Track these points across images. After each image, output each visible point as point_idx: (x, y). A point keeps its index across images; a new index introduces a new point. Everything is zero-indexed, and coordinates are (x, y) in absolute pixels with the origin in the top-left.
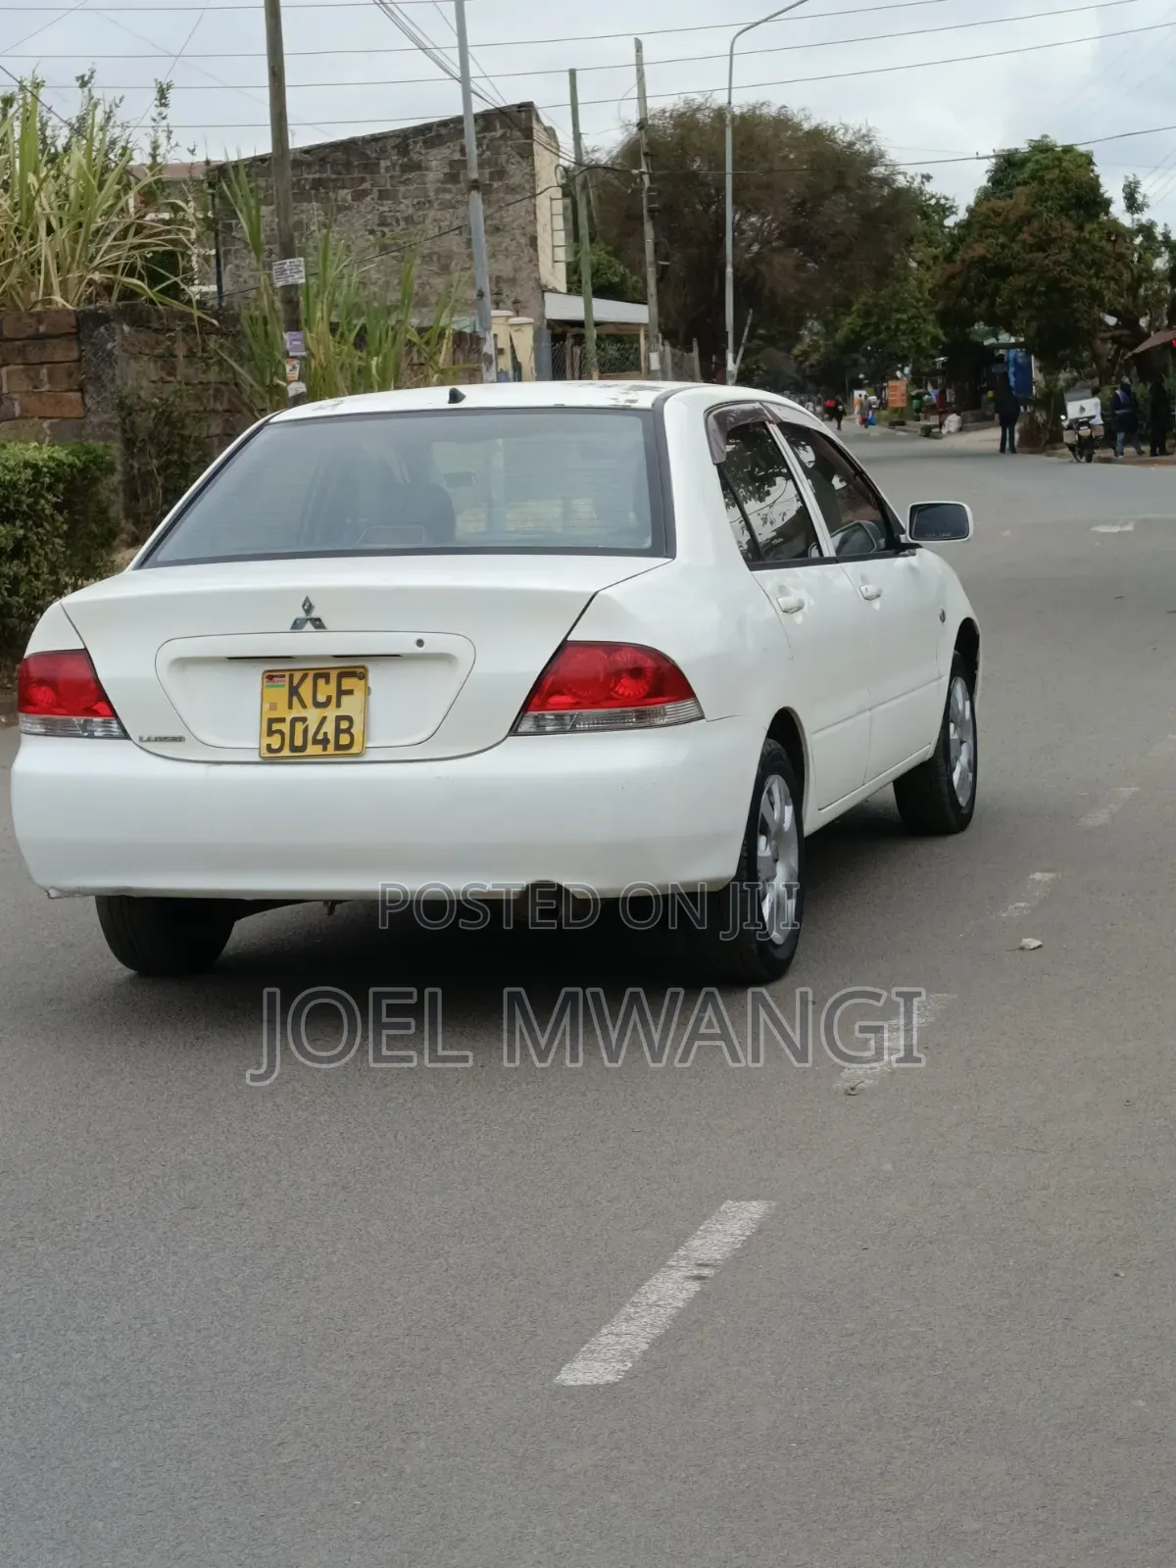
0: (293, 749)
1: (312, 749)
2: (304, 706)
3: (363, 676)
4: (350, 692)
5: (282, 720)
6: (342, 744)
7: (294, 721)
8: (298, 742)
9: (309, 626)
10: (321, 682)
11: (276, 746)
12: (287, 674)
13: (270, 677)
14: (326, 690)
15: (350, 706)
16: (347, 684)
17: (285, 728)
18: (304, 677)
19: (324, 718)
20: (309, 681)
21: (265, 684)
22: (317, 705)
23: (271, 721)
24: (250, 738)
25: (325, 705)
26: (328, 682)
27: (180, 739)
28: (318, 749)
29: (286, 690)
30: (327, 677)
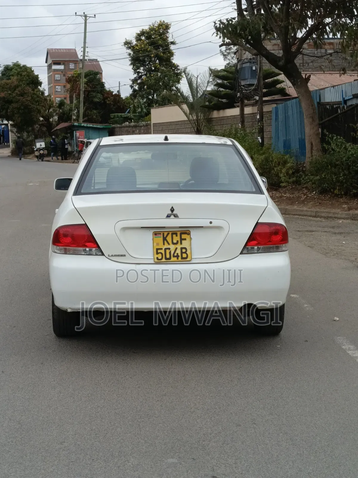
0: (166, 259)
1: (173, 259)
2: (169, 244)
3: (189, 234)
4: (185, 239)
5: (161, 249)
6: (184, 257)
7: (166, 249)
8: (168, 256)
9: (172, 217)
10: (174, 236)
11: (160, 258)
12: (162, 233)
13: (155, 234)
14: (176, 239)
15: (185, 244)
16: (184, 236)
17: (163, 251)
18: (168, 234)
19: (176, 249)
20: (170, 236)
21: (154, 236)
22: (173, 244)
23: (157, 249)
24: (149, 255)
25: (177, 243)
26: (177, 236)
27: (125, 256)
28: (175, 259)
29: (162, 238)
30: (176, 234)
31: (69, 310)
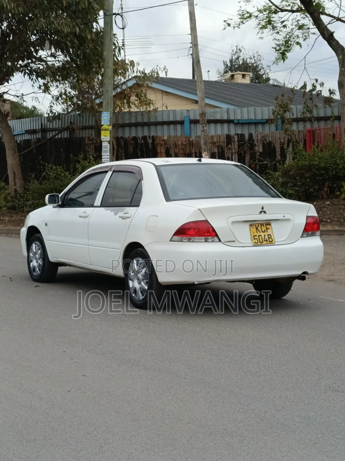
0: (260, 242)
1: (265, 242)
2: (260, 232)
3: (270, 225)
4: (269, 229)
5: (256, 236)
6: (270, 241)
7: (259, 236)
8: (261, 241)
9: (263, 213)
10: (262, 226)
11: (256, 242)
12: (255, 225)
13: (251, 225)
14: (264, 228)
15: (269, 232)
16: (268, 226)
17: (257, 237)
18: (259, 225)
19: (265, 235)
21: (250, 227)
22: (263, 232)
23: (254, 236)
24: (248, 241)
25: (265, 232)
26: (264, 226)
27: (234, 241)
29: (255, 228)
30: (263, 225)
31: (196, 283)
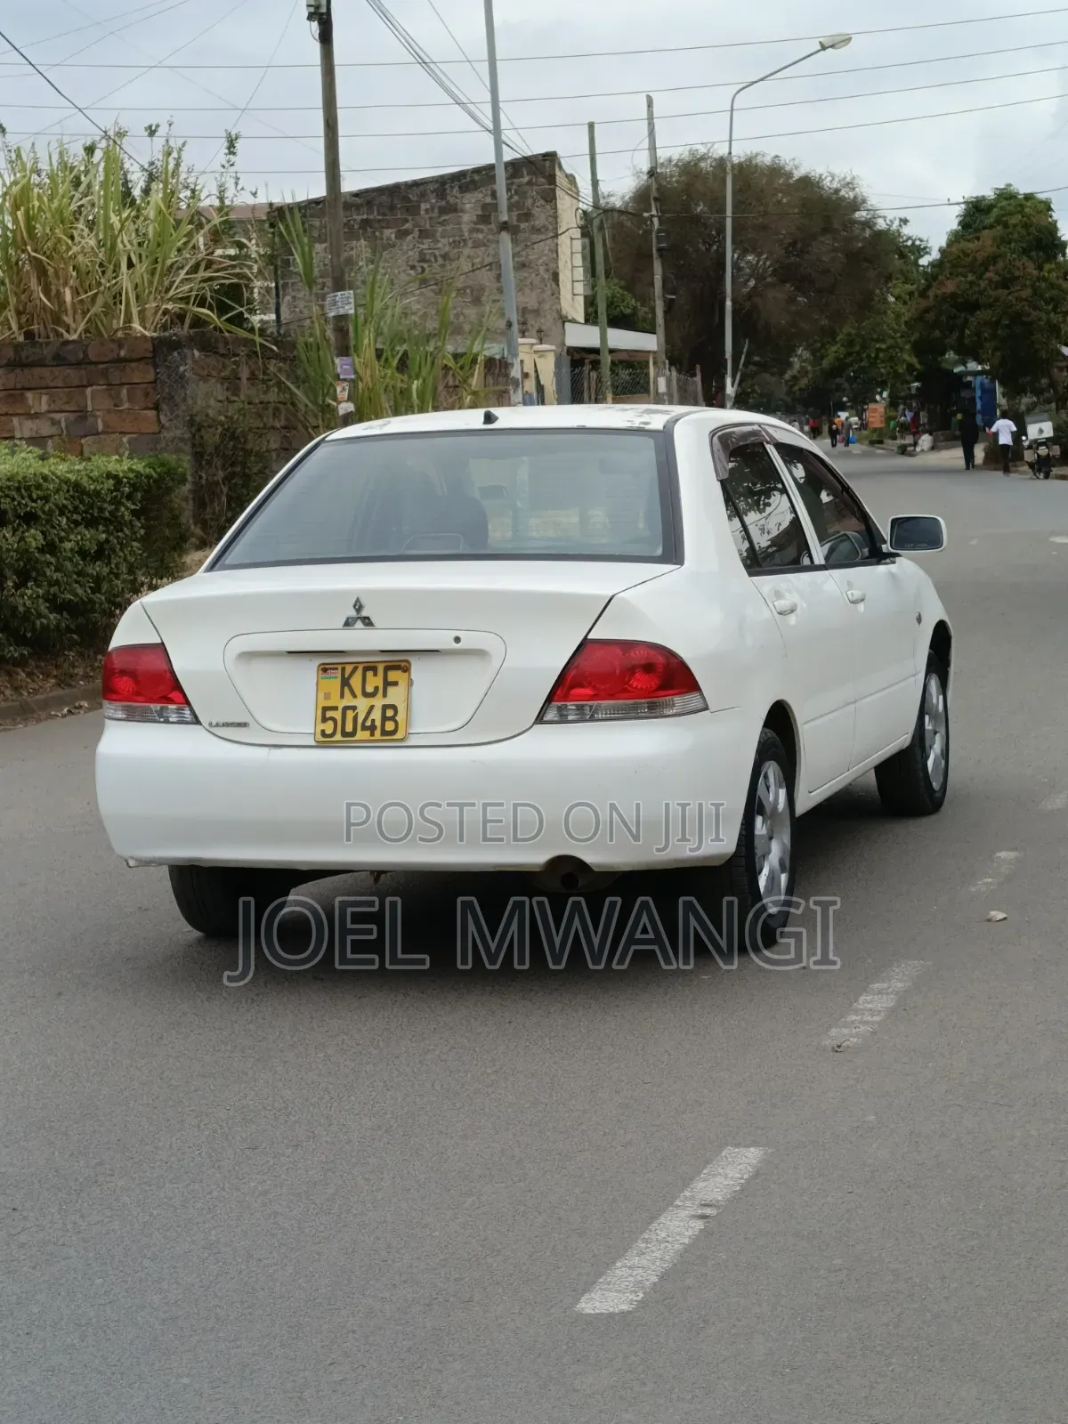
0: (344, 734)
1: (362, 735)
2: (354, 696)
3: (406, 670)
4: (395, 684)
5: (336, 708)
6: (387, 730)
7: (346, 709)
8: (349, 728)
9: (359, 624)
10: (370, 674)
11: (329, 732)
12: (340, 667)
13: (324, 669)
14: (374, 681)
15: (395, 696)
16: (392, 675)
17: (337, 715)
18: (355, 670)
19: (372, 707)
20: (359, 673)
21: (320, 675)
22: (366, 694)
23: (325, 709)
24: (306, 724)
25: (373, 695)
26: (375, 675)
27: (244, 725)
28: (367, 735)
29: (338, 681)
30: (375, 670)
